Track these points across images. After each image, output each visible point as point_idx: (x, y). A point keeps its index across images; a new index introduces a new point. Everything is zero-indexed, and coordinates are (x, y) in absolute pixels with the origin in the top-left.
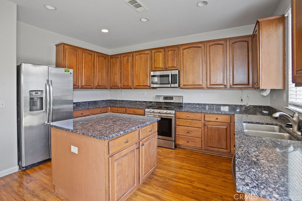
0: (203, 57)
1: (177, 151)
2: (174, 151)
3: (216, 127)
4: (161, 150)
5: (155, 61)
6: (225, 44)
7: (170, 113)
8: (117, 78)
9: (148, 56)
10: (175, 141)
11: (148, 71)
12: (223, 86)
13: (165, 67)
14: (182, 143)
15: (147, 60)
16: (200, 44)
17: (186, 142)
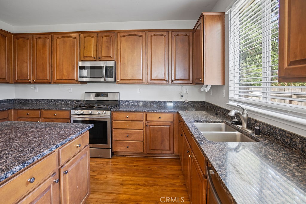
0: (144, 47)
1: (115, 160)
2: (110, 160)
3: (159, 127)
4: (94, 161)
5: (84, 48)
6: (167, 36)
7: (105, 114)
8: (27, 69)
9: (75, 41)
10: (111, 148)
11: (74, 60)
12: (165, 82)
13: (98, 57)
14: (120, 149)
15: (73, 46)
16: (141, 33)
17: (125, 148)
